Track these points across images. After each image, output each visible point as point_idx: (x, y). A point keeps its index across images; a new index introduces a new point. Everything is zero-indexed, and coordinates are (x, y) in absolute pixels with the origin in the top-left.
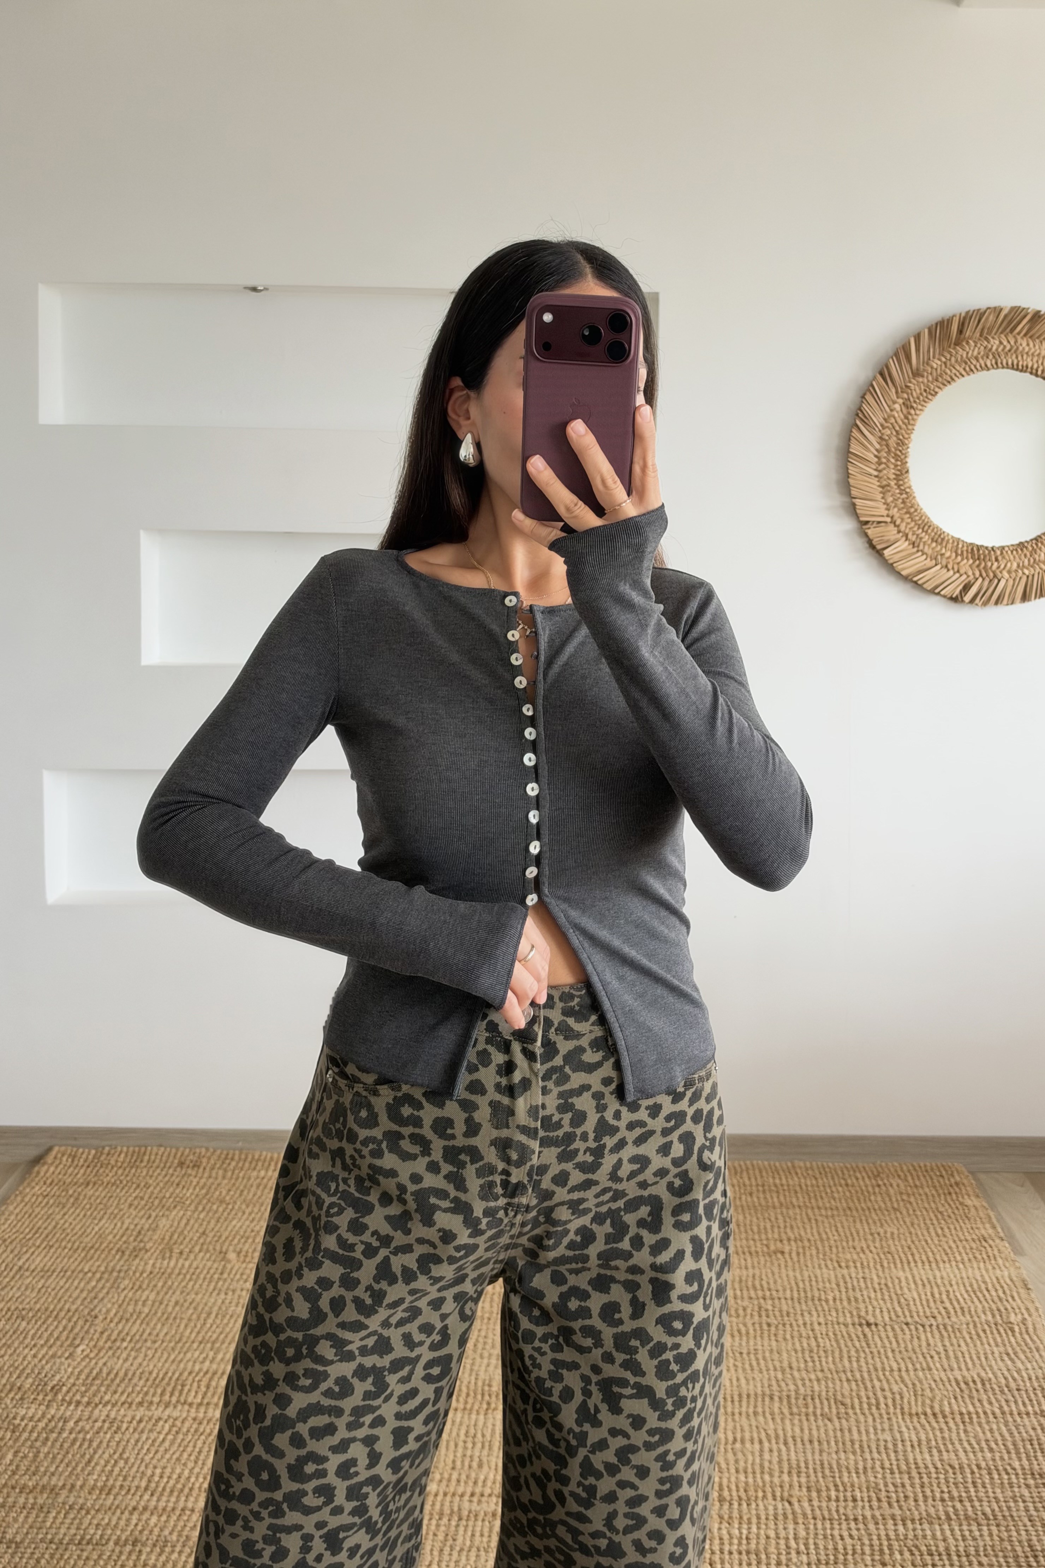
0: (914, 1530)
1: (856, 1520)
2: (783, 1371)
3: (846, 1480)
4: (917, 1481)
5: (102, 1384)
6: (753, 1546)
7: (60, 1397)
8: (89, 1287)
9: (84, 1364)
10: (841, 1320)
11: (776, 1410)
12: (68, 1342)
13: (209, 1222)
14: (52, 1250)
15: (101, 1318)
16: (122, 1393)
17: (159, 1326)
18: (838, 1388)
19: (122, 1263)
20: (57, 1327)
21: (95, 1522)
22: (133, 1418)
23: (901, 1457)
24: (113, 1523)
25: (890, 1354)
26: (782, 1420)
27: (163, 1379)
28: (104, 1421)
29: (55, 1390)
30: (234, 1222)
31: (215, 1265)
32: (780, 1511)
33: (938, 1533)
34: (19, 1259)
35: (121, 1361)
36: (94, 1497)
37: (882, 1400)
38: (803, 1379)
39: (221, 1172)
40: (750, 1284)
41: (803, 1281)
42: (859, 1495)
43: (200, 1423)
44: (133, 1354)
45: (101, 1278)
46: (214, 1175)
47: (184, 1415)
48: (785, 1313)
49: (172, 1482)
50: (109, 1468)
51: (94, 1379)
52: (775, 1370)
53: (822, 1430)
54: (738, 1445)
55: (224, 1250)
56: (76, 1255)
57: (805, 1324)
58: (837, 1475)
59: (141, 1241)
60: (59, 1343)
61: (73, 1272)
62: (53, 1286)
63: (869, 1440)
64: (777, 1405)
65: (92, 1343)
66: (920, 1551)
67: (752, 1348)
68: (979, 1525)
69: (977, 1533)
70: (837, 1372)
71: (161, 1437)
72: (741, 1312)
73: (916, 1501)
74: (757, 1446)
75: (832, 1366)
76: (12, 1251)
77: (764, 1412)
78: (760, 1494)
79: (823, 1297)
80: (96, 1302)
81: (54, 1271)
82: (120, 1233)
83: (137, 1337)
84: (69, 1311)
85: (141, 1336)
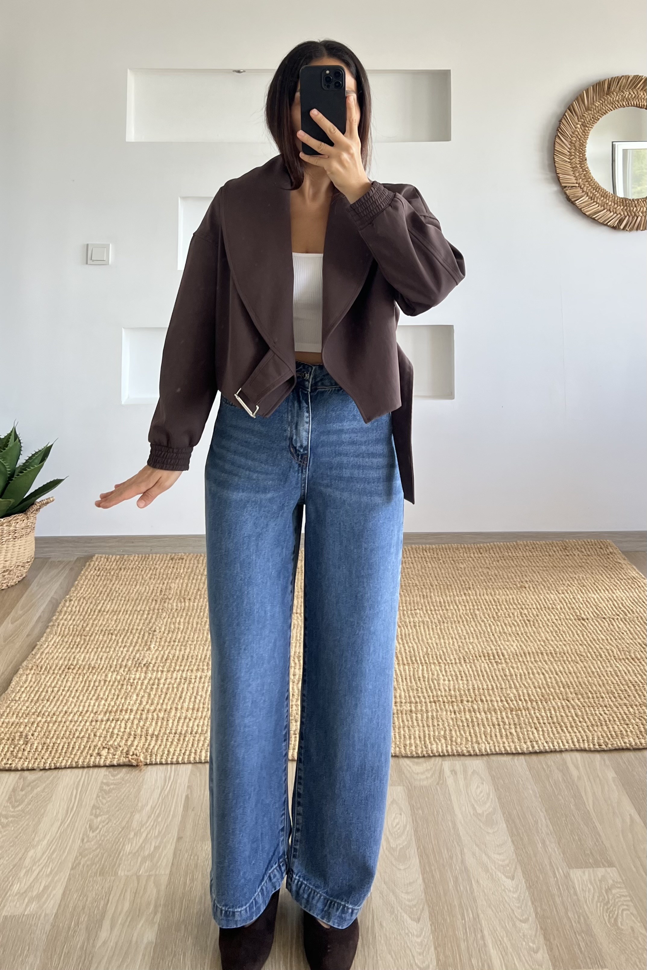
5: (171, 662)
7: (150, 669)
8: (144, 618)
9: (157, 653)
11: (547, 659)
12: (143, 644)
14: (114, 602)
15: (158, 631)
19: (158, 605)
20: (133, 637)
26: (551, 663)
29: (147, 665)
32: (564, 705)
34: (97, 606)
35: (178, 651)
44: (183, 648)
56: (129, 604)
59: (164, 595)
60: (138, 645)
62: (123, 619)
64: (546, 657)
65: (158, 644)
76: (91, 603)
80: (151, 624)
81: (120, 611)
82: (150, 591)
83: (182, 640)
84: (137, 629)
85: (184, 639)
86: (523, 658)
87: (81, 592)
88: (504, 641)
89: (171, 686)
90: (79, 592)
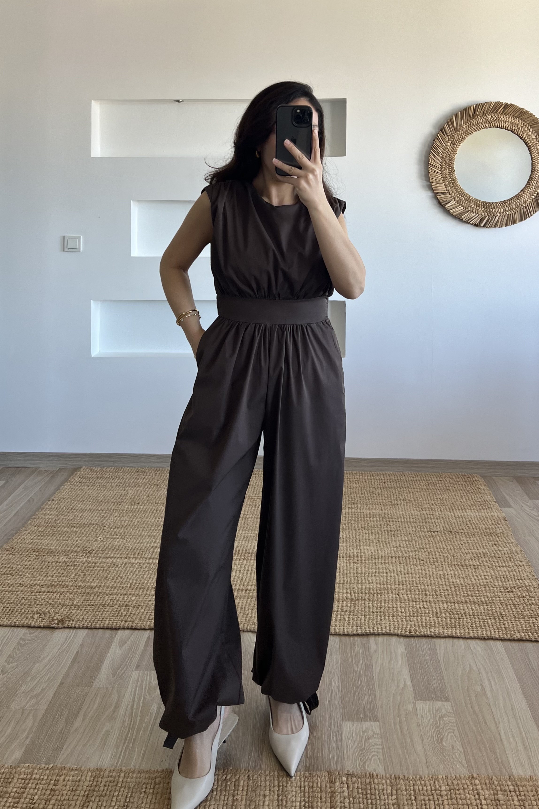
0: (451, 606)
1: (426, 602)
2: (397, 547)
3: (423, 587)
4: (453, 589)
5: (109, 551)
6: (382, 610)
7: (92, 555)
8: (101, 516)
9: (101, 543)
10: (422, 529)
11: (394, 562)
12: (94, 535)
13: (150, 492)
14: (85, 502)
15: (107, 526)
16: (118, 554)
17: (131, 530)
18: (420, 554)
19: (114, 507)
20: (89, 530)
21: (110, 598)
22: (123, 563)
23: (446, 580)
24: (117, 599)
25: (443, 543)
26: (396, 565)
27: (134, 549)
28: (111, 564)
29: (90, 552)
30: (161, 492)
31: (154, 508)
32: (394, 598)
33: (462, 608)
34: (71, 506)
35: (116, 543)
36: (109, 590)
37: (439, 559)
38: (405, 551)
39: (154, 474)
40: (383, 516)
41: (406, 515)
42: (428, 593)
43: (151, 565)
44: (121, 540)
45: (106, 513)
46: (151, 474)
47: (144, 562)
48: (398, 527)
49: (140, 586)
50: (114, 580)
51: (106, 549)
52: (394, 547)
53: (413, 570)
54: (377, 574)
55: (157, 502)
56: (95, 504)
57: (406, 531)
58: (419, 586)
59: (122, 499)
60: (90, 536)
61: (94, 510)
62: (86, 515)
63: (433, 574)
64: (394, 560)
65: (104, 536)
66: (453, 613)
67: (384, 539)
68: (479, 605)
69: (478, 608)
70: (420, 549)
71: (135, 570)
72: (379, 526)
73: (453, 596)
74: (385, 575)
75: (418, 547)
76: (67, 503)
77: (388, 562)
78: (386, 592)
79: (415, 520)
80: (104, 521)
81: (86, 510)
82: (113, 496)
83: (123, 534)
84: (93, 524)
85: (124, 533)
86: (375, 560)
87: (63, 494)
88: (366, 546)
89: (102, 569)
90: (61, 494)
